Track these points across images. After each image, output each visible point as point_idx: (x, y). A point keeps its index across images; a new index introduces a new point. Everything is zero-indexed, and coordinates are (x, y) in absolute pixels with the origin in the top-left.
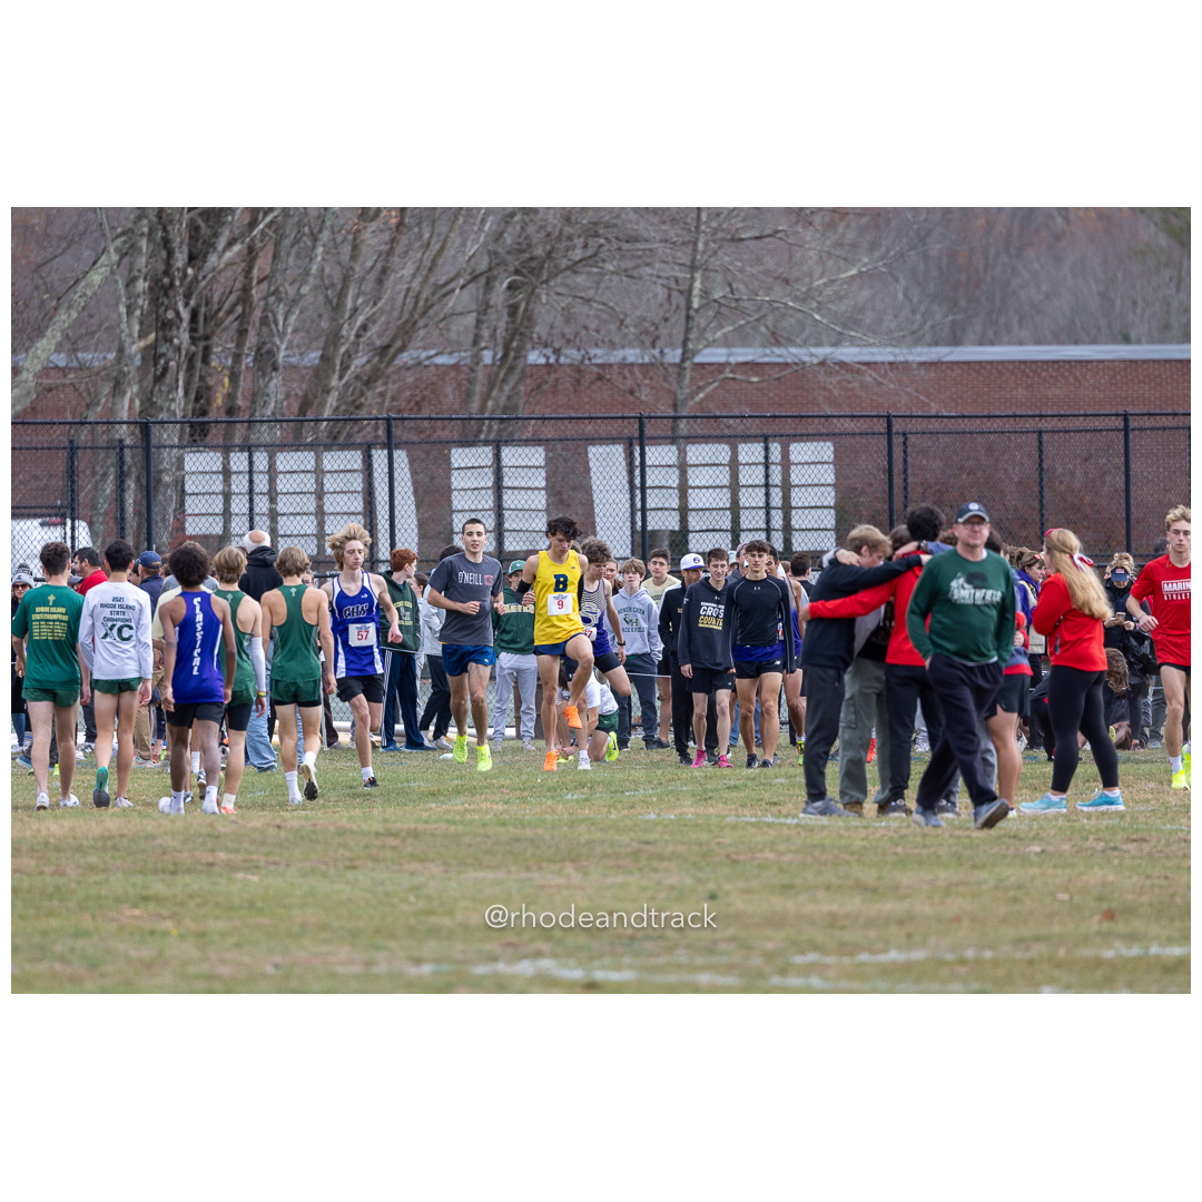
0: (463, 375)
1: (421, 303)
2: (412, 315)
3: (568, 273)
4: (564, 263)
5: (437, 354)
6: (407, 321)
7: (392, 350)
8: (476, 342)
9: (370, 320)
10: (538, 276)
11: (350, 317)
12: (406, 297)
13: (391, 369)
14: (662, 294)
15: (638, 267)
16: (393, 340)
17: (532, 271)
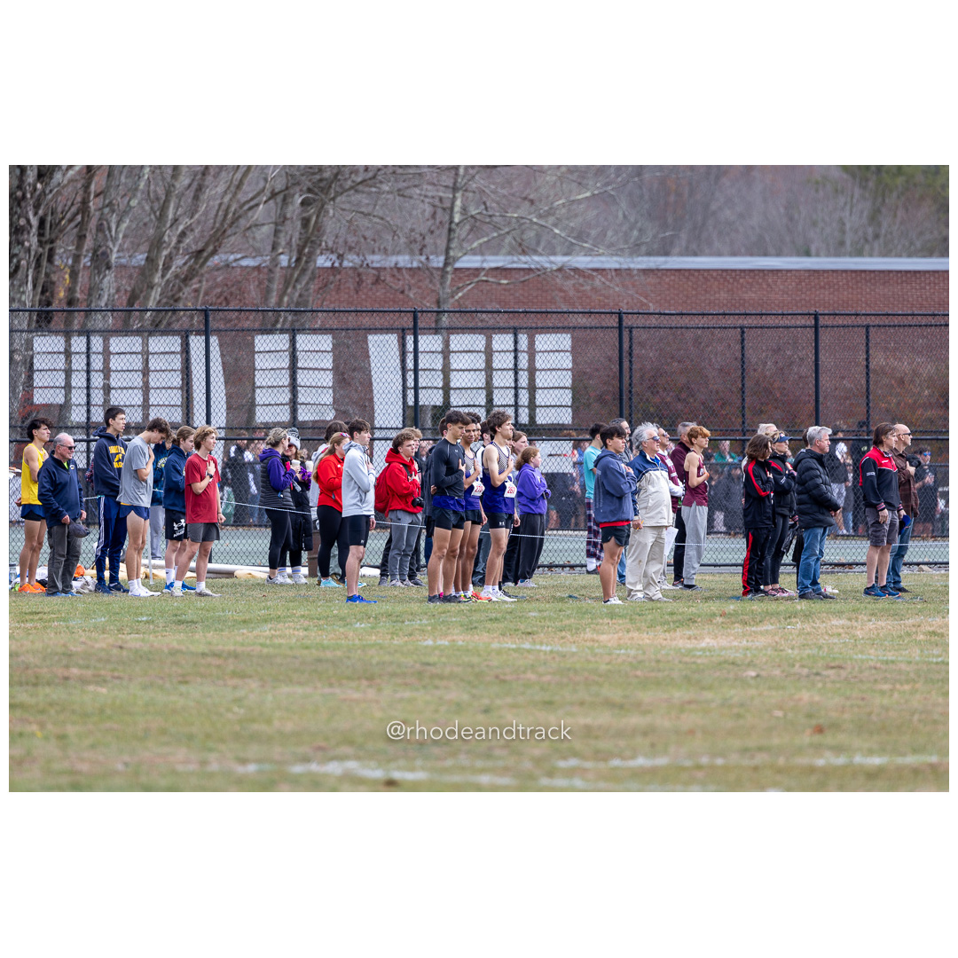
0: (264, 274)
1: (230, 215)
2: (222, 224)
3: (352, 192)
4: (349, 183)
5: (243, 258)
6: (218, 230)
7: (205, 254)
8: (274, 248)
9: (190, 228)
10: (327, 194)
11: (171, 226)
12: (218, 211)
13: (205, 269)
14: (429, 210)
15: (408, 188)
16: (207, 245)
17: (322, 190)
